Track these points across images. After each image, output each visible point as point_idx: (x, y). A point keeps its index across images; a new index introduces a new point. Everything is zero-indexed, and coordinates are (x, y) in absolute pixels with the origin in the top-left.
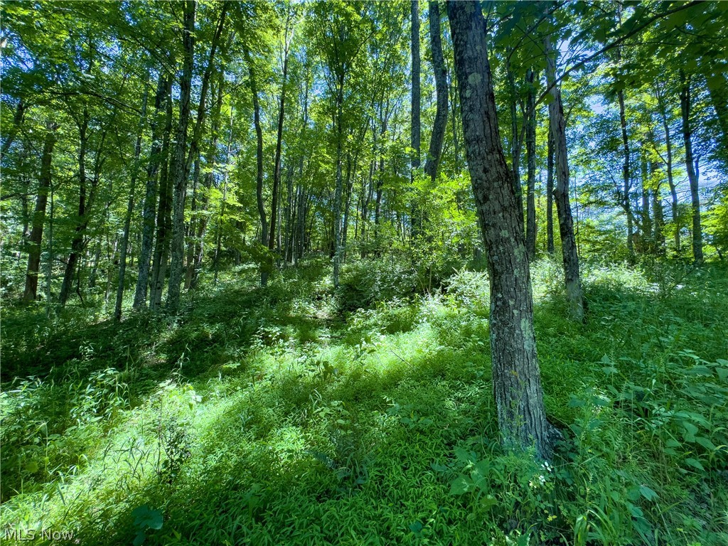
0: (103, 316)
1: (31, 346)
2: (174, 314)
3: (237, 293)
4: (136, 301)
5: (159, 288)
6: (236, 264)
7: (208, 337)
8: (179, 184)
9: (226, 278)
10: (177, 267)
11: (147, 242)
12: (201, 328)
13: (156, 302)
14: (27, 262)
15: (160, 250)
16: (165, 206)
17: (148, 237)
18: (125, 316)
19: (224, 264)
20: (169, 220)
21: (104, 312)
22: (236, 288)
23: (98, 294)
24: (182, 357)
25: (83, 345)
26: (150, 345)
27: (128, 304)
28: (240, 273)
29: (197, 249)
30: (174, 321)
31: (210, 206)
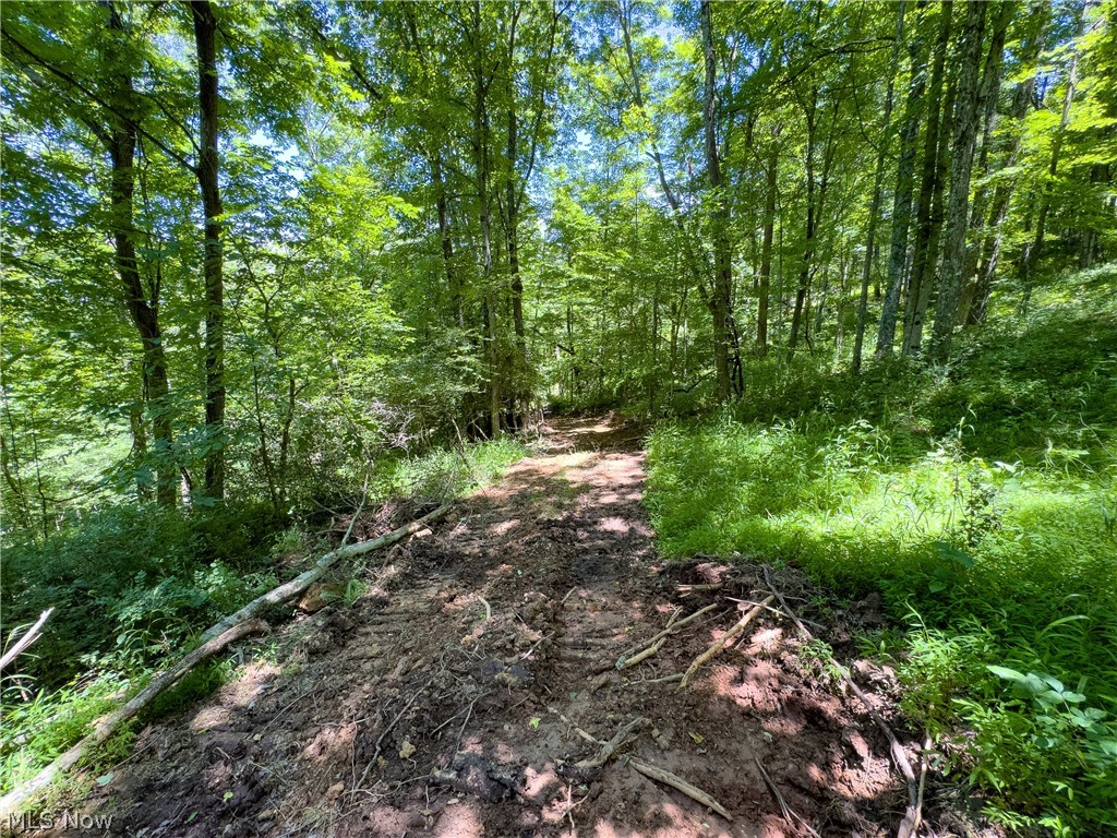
0: (836, 367)
1: (772, 393)
2: (942, 361)
3: (1084, 325)
4: (879, 346)
5: (918, 323)
6: (1081, 265)
7: (1008, 402)
8: (963, 133)
9: (1051, 299)
10: (950, 285)
11: (897, 254)
12: (994, 387)
13: (913, 344)
14: (757, 308)
15: (922, 262)
16: (932, 184)
17: (900, 246)
18: (865, 366)
19: (1046, 271)
20: (939, 206)
21: (836, 361)
22: (1081, 314)
23: (826, 341)
24: (961, 423)
25: (824, 395)
26: (906, 404)
27: (869, 351)
28: (1093, 284)
29: (986, 250)
30: (942, 374)
31: (1023, 155)
